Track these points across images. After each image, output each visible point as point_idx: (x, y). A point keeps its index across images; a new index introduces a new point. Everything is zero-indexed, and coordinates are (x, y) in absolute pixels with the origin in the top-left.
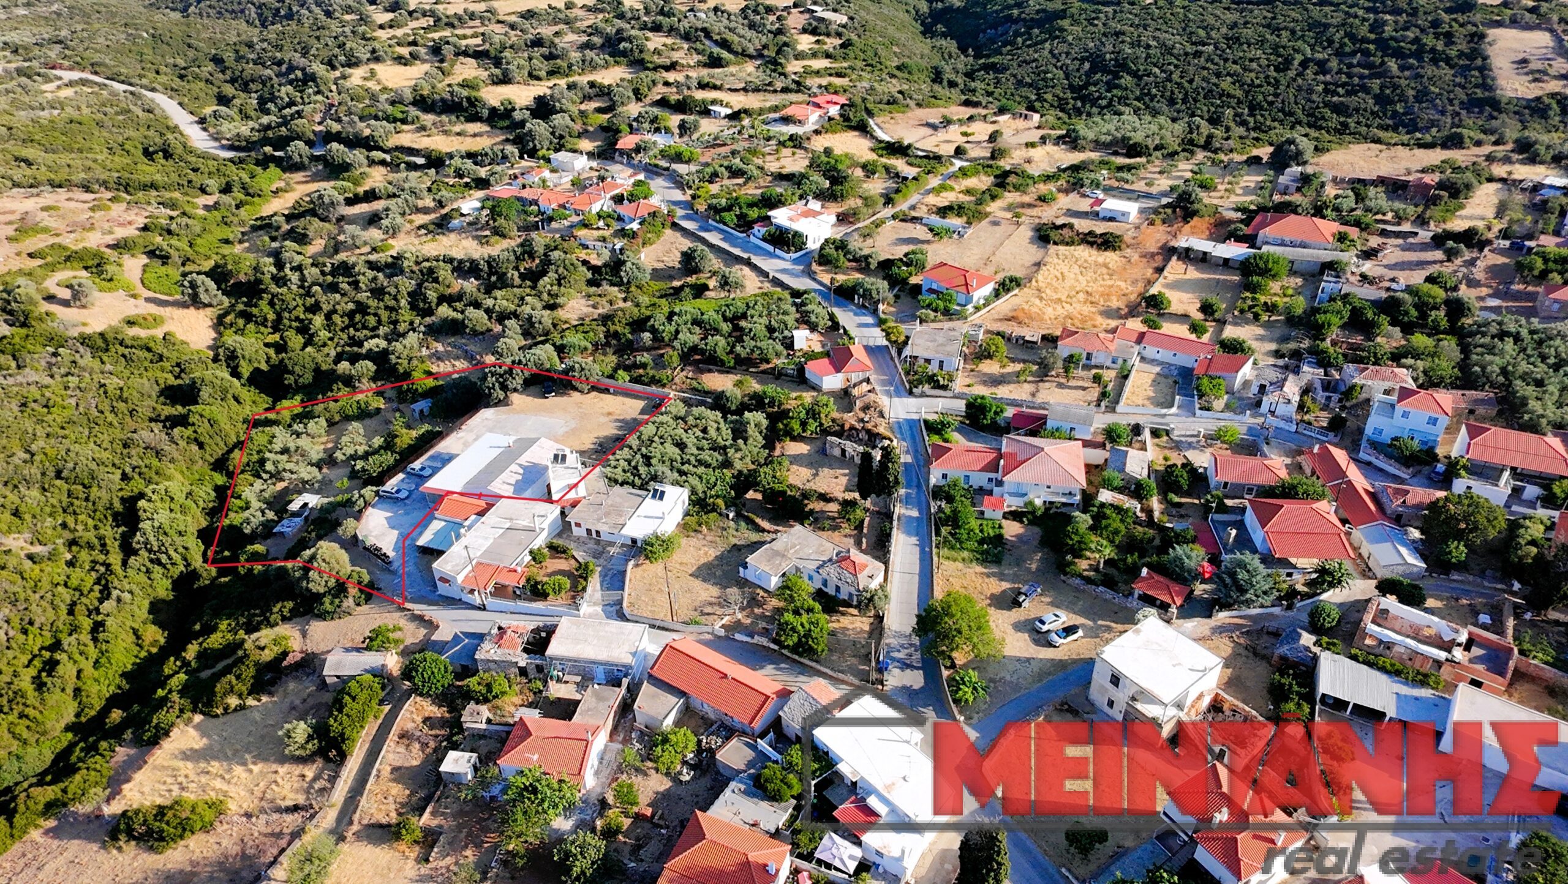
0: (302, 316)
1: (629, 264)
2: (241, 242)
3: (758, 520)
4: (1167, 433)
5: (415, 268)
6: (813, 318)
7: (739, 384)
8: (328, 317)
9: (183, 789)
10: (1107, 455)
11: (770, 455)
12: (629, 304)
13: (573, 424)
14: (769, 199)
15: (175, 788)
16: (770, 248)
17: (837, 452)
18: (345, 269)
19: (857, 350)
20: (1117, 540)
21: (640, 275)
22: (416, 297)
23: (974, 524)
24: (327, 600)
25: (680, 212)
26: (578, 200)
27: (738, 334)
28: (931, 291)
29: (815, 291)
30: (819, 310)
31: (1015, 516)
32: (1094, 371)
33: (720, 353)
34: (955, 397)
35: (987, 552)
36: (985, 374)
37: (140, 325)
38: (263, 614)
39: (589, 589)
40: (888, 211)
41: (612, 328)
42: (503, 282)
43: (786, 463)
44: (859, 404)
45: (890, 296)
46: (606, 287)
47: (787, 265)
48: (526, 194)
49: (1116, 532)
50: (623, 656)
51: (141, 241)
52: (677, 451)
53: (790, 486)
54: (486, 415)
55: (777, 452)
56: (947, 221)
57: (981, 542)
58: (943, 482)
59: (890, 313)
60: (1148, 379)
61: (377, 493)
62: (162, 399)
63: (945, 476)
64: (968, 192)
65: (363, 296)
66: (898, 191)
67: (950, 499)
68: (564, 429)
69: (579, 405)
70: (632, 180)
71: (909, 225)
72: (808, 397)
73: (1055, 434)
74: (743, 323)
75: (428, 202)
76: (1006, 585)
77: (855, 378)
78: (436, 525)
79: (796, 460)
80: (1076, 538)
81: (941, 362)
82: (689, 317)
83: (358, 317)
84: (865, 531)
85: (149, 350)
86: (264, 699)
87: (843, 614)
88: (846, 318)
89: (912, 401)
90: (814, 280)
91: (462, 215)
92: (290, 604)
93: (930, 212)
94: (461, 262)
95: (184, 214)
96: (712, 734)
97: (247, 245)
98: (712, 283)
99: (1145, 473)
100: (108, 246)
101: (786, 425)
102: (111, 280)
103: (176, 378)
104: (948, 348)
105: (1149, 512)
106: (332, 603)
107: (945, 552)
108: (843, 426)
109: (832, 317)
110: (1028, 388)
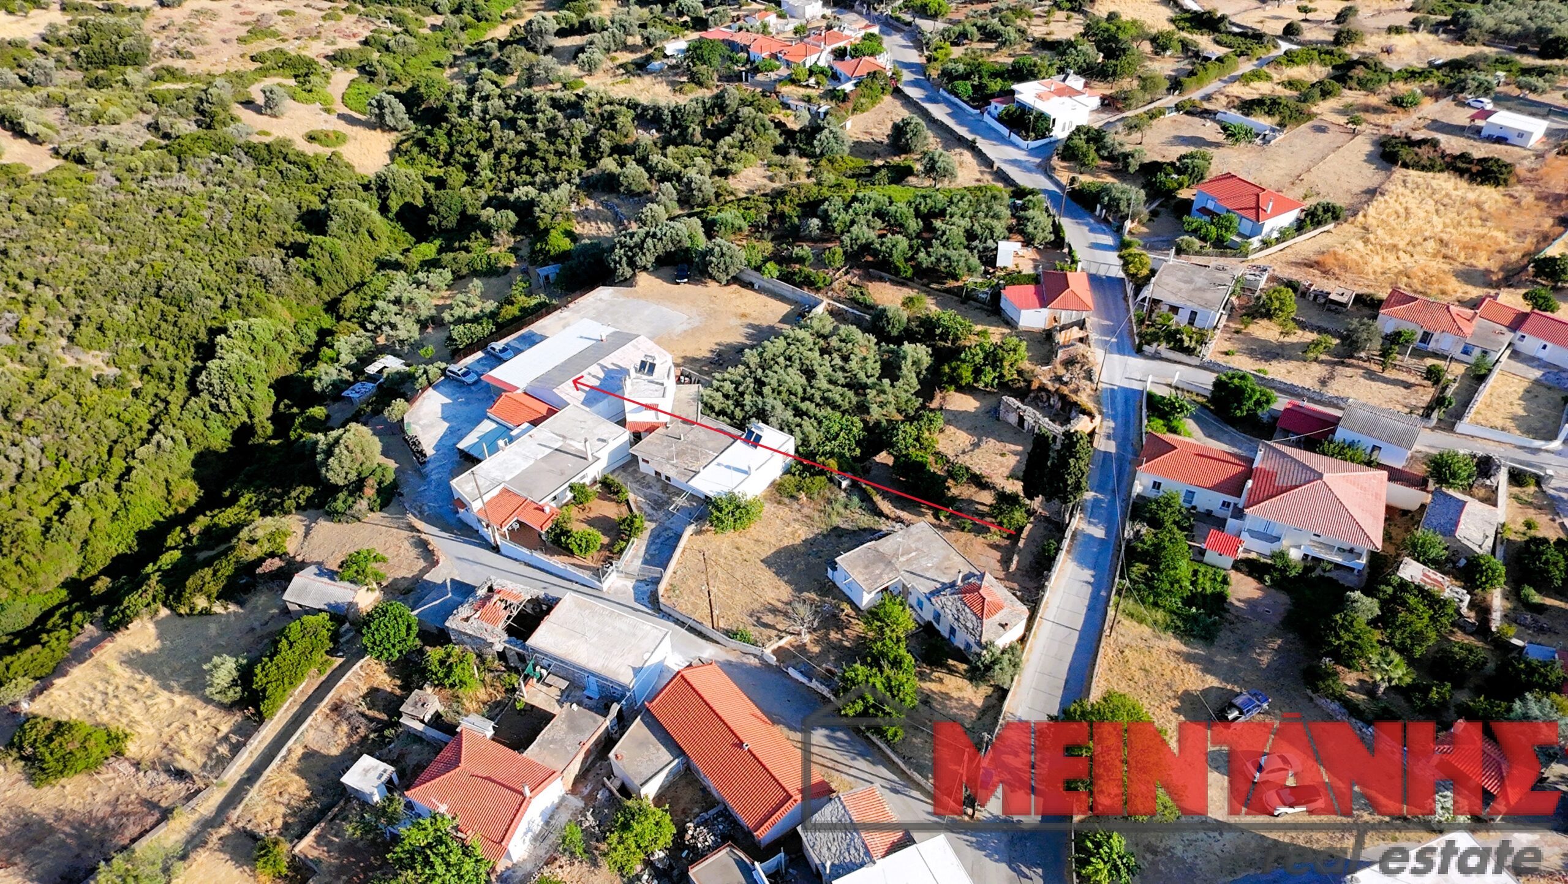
0: (473, 152)
1: (826, 132)
2: (451, 66)
3: (877, 499)
4: (1539, 481)
5: (597, 111)
6: (1030, 229)
7: (908, 302)
8: (497, 156)
9: (105, 704)
10: (1428, 498)
11: (923, 406)
12: (814, 180)
13: (696, 322)
14: (1020, 70)
15: (99, 699)
16: (1005, 131)
17: (1013, 419)
18: (527, 105)
19: (1077, 281)
20: (1418, 652)
21: (836, 147)
22: (590, 143)
23: (1184, 568)
24: (341, 496)
25: (907, 76)
26: (794, 51)
27: (928, 234)
28: (1204, 211)
29: (1045, 191)
30: (1040, 219)
31: (1252, 568)
32: (1430, 362)
33: (897, 258)
34: (1203, 367)
35: (1195, 618)
36: (1257, 340)
37: (320, 142)
38: (280, 497)
39: (628, 555)
40: (1173, 99)
41: (780, 207)
42: (683, 139)
43: (940, 422)
44: (1061, 355)
45: (1145, 213)
46: (793, 157)
47: (1021, 155)
48: (740, 38)
49: (1418, 637)
50: (623, 670)
51: (357, 55)
52: (804, 381)
53: (938, 454)
54: (603, 294)
55: (934, 404)
56: (1252, 119)
57: (1189, 601)
58: (1152, 494)
59: (1141, 236)
60: (1518, 387)
61: (444, 372)
62: (299, 223)
63: (1157, 485)
64: (1290, 84)
65: (537, 136)
66: (1192, 74)
67: (1155, 523)
68: (685, 327)
69: (712, 299)
70: (862, 33)
71: (1197, 120)
72: (996, 334)
73: (1346, 453)
74: (938, 223)
75: (638, 40)
76: (1212, 681)
77: (1065, 317)
78: (487, 426)
79: (956, 419)
80: (1347, 637)
81: (1194, 314)
82: (872, 205)
83: (526, 160)
84: (1021, 544)
85: (309, 168)
86: (232, 608)
87: (951, 671)
88: (1076, 233)
89: (1136, 363)
90: (1051, 178)
91: (666, 56)
92: (310, 491)
93: (1230, 105)
94: (645, 109)
95: (406, 31)
96: (705, 823)
97: (456, 70)
98: (918, 167)
99: (1490, 542)
100: (327, 57)
101: (954, 370)
102: (310, 91)
103: (324, 202)
104: (1209, 295)
105: (1483, 610)
106: (344, 502)
107: (1129, 604)
108: (1029, 383)
109: (1057, 229)
110: (1317, 370)
